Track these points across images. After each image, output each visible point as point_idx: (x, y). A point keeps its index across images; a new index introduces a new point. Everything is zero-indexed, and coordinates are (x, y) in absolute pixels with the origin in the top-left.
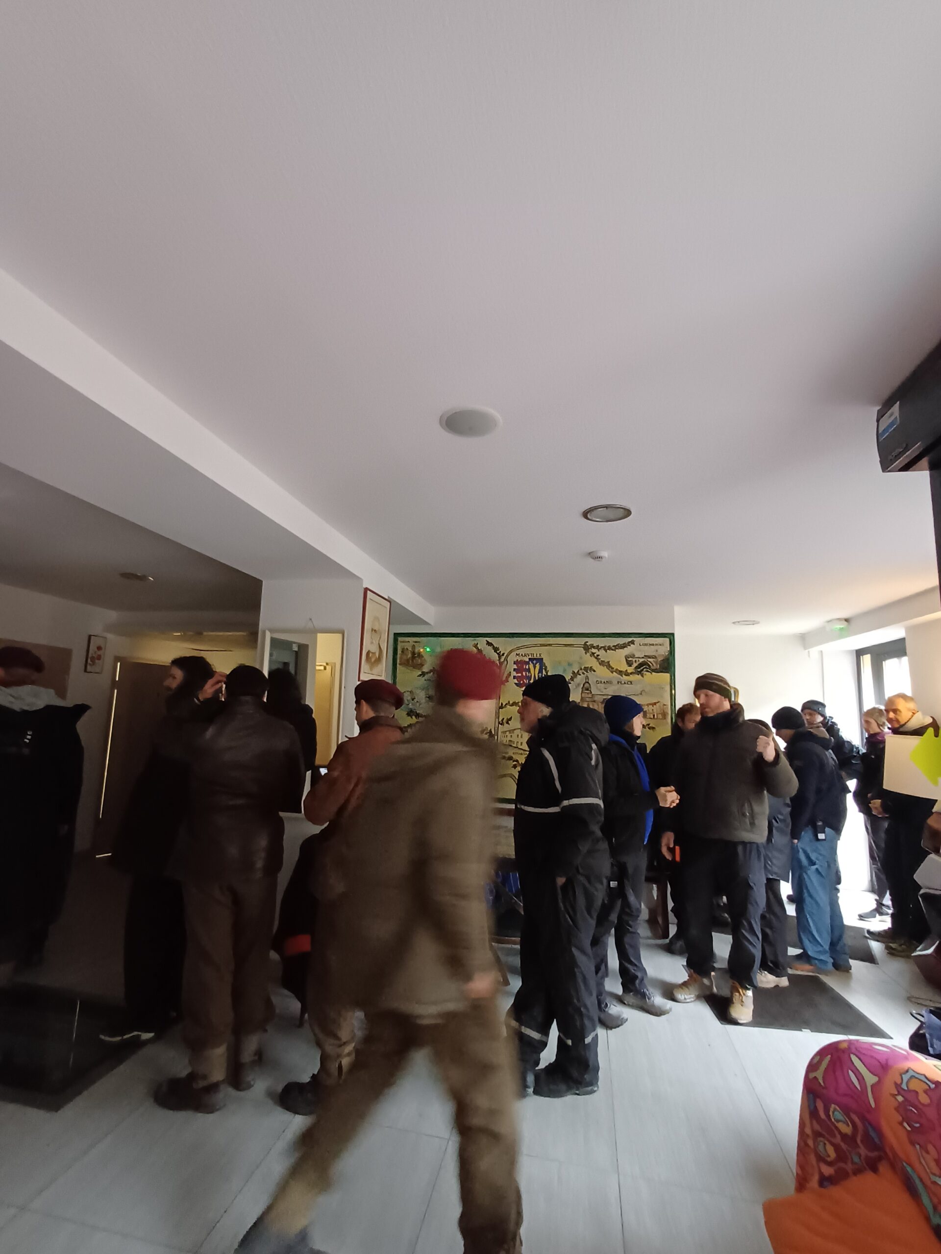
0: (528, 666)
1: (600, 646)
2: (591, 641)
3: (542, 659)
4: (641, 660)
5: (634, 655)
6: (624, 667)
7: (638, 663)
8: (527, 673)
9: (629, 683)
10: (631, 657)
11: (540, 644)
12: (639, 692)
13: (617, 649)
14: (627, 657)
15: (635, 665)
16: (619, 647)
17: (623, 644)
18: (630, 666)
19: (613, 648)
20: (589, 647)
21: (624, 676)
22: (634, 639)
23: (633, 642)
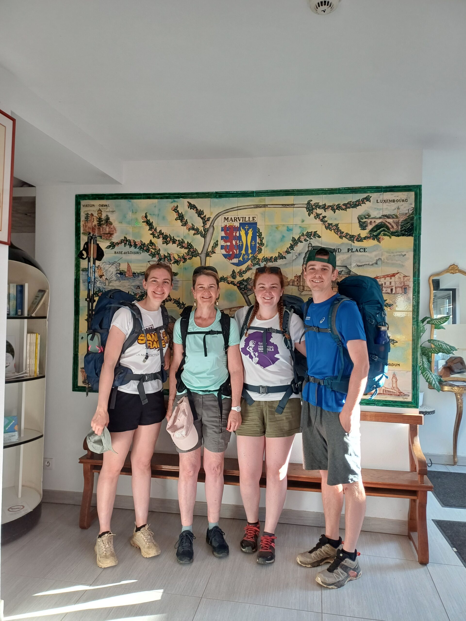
0: (238, 232)
1: (328, 204)
2: (315, 199)
3: (257, 222)
4: (378, 221)
5: (369, 216)
6: (356, 230)
7: (374, 225)
8: (238, 241)
9: (361, 250)
10: (366, 218)
11: (254, 205)
12: (375, 262)
13: (349, 208)
14: (360, 219)
15: (370, 227)
16: (350, 205)
17: (356, 202)
18: (364, 229)
19: (344, 207)
20: (314, 207)
21: (355, 242)
22: (370, 195)
23: (368, 199)
